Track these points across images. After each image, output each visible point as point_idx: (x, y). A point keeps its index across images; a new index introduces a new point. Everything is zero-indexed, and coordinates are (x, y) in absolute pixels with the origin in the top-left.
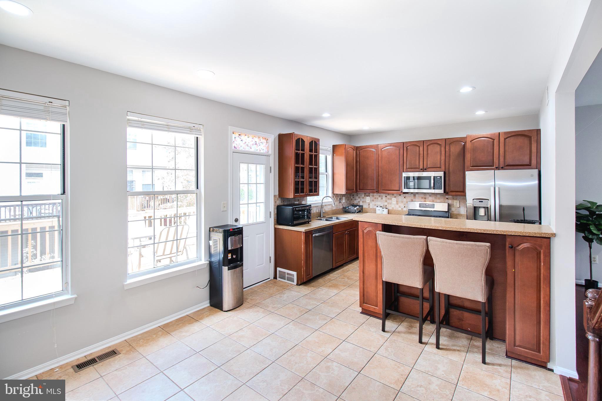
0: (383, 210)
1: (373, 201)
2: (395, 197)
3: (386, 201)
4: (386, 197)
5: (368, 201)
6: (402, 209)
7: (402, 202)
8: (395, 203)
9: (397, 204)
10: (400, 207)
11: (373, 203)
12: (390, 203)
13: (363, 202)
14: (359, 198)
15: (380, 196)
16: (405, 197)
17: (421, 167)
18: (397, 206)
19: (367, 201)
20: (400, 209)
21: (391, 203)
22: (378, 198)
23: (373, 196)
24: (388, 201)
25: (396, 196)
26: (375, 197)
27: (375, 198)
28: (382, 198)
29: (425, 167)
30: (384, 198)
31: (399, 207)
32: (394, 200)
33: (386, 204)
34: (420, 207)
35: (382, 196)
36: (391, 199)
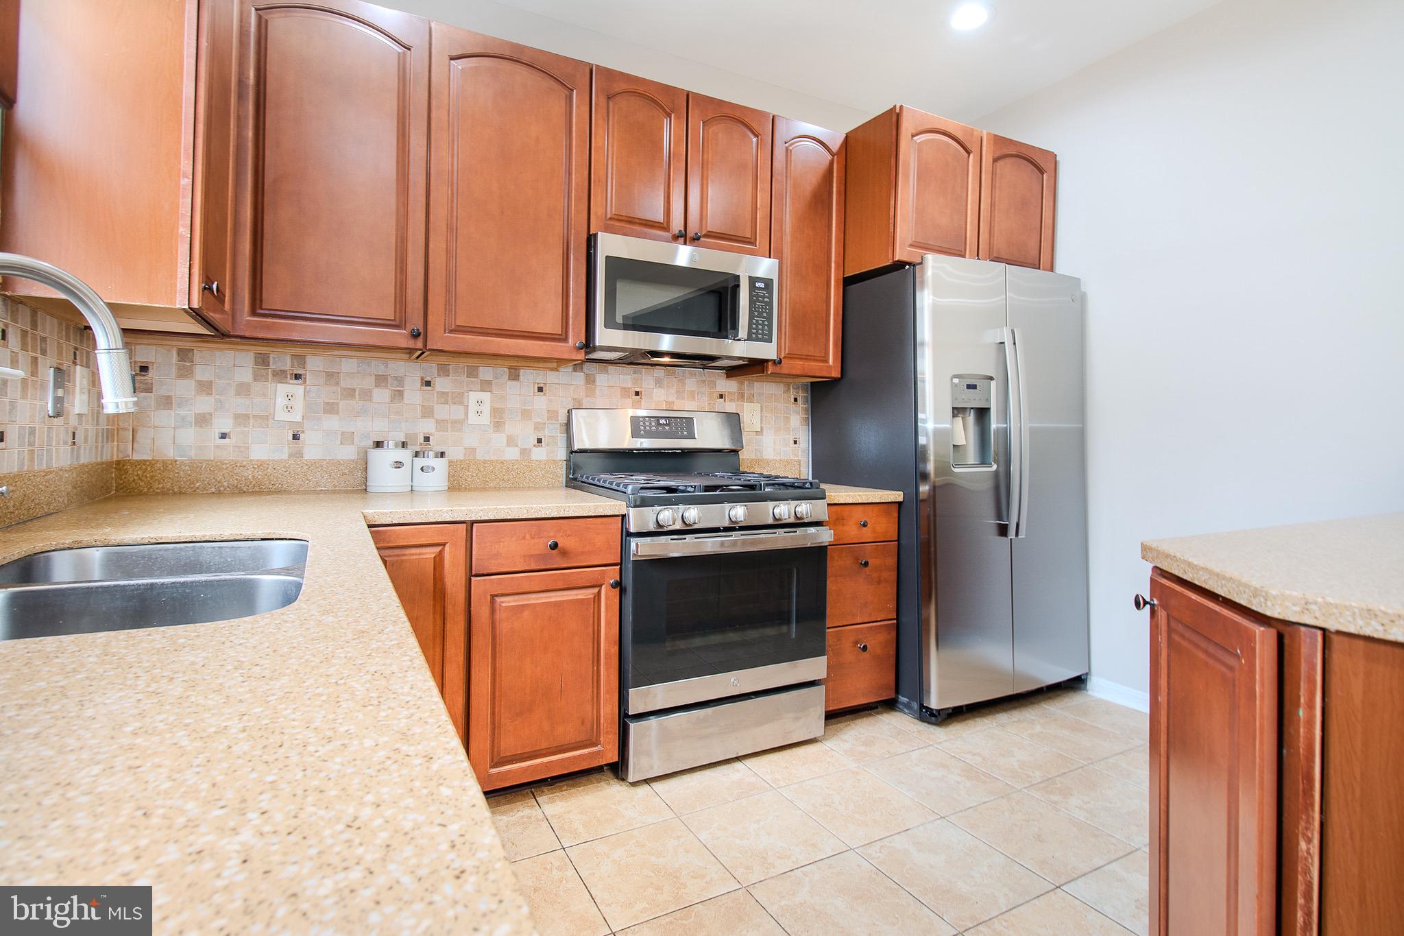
0: (420, 462)
1: (331, 409)
2: (486, 386)
3: (428, 412)
4: (428, 384)
5: (289, 409)
6: (525, 452)
7: (526, 414)
8: (486, 419)
9: (498, 425)
10: (511, 441)
11: (332, 423)
12: (454, 422)
13: (247, 417)
14: (205, 387)
15: (381, 380)
16: (540, 389)
17: (677, 224)
18: (499, 440)
19: (281, 415)
20: (512, 454)
21: (458, 425)
22: (367, 395)
23: (331, 377)
24: (442, 411)
25: (489, 383)
26: (345, 382)
27: (350, 393)
28: (399, 395)
29: (693, 229)
30: (414, 395)
31: (508, 445)
32: (479, 405)
33: (427, 426)
34: (635, 434)
35: (400, 380)
36: (459, 399)
